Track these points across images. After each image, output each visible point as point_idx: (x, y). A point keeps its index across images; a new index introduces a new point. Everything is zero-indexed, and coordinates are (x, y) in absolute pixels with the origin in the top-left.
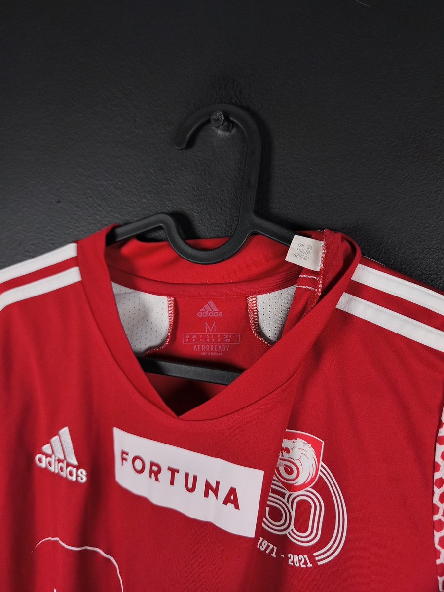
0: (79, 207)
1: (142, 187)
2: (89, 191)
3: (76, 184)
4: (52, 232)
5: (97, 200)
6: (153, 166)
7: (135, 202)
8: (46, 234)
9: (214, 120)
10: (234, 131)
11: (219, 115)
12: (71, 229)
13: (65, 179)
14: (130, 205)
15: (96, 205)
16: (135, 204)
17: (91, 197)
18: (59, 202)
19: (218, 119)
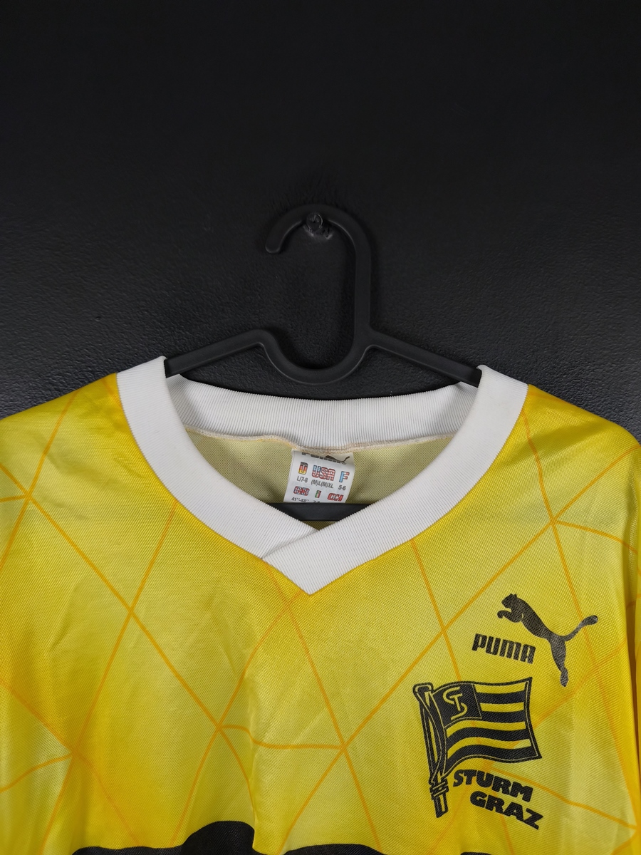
1: (219, 298)
2: (143, 303)
3: (124, 294)
4: (89, 356)
5: (155, 314)
7: (210, 317)
8: (79, 359)
9: (311, 222)
11: (316, 216)
12: (118, 352)
13: (106, 287)
15: (155, 321)
16: (210, 319)
18: (98, 317)
19: (314, 222)
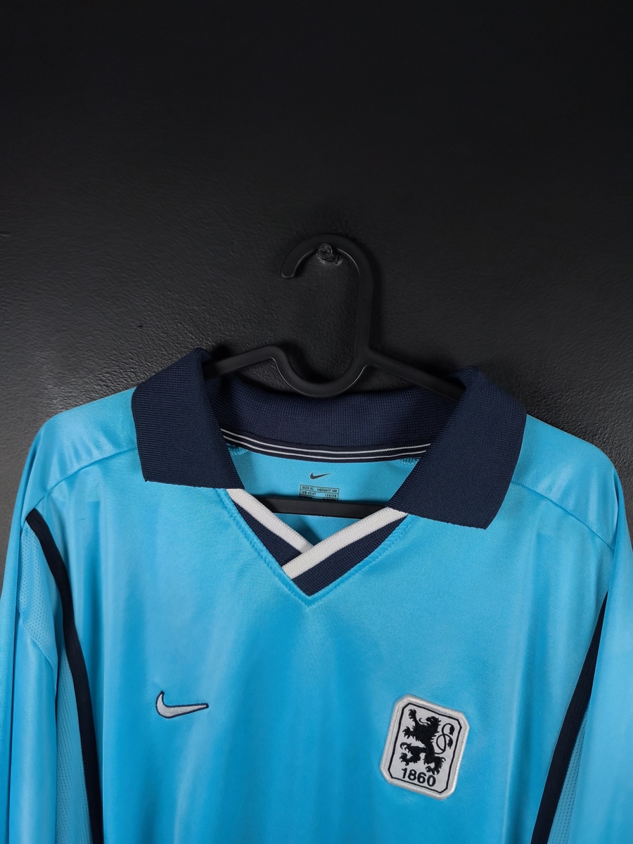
0: (166, 333)
1: (241, 315)
2: (178, 317)
3: (162, 308)
5: (187, 326)
6: (253, 294)
7: (232, 330)
8: (124, 361)
9: (322, 252)
10: (340, 262)
11: (326, 247)
13: (147, 300)
14: (227, 333)
15: (186, 332)
16: (233, 333)
17: (180, 323)
18: (140, 326)
19: (325, 252)
